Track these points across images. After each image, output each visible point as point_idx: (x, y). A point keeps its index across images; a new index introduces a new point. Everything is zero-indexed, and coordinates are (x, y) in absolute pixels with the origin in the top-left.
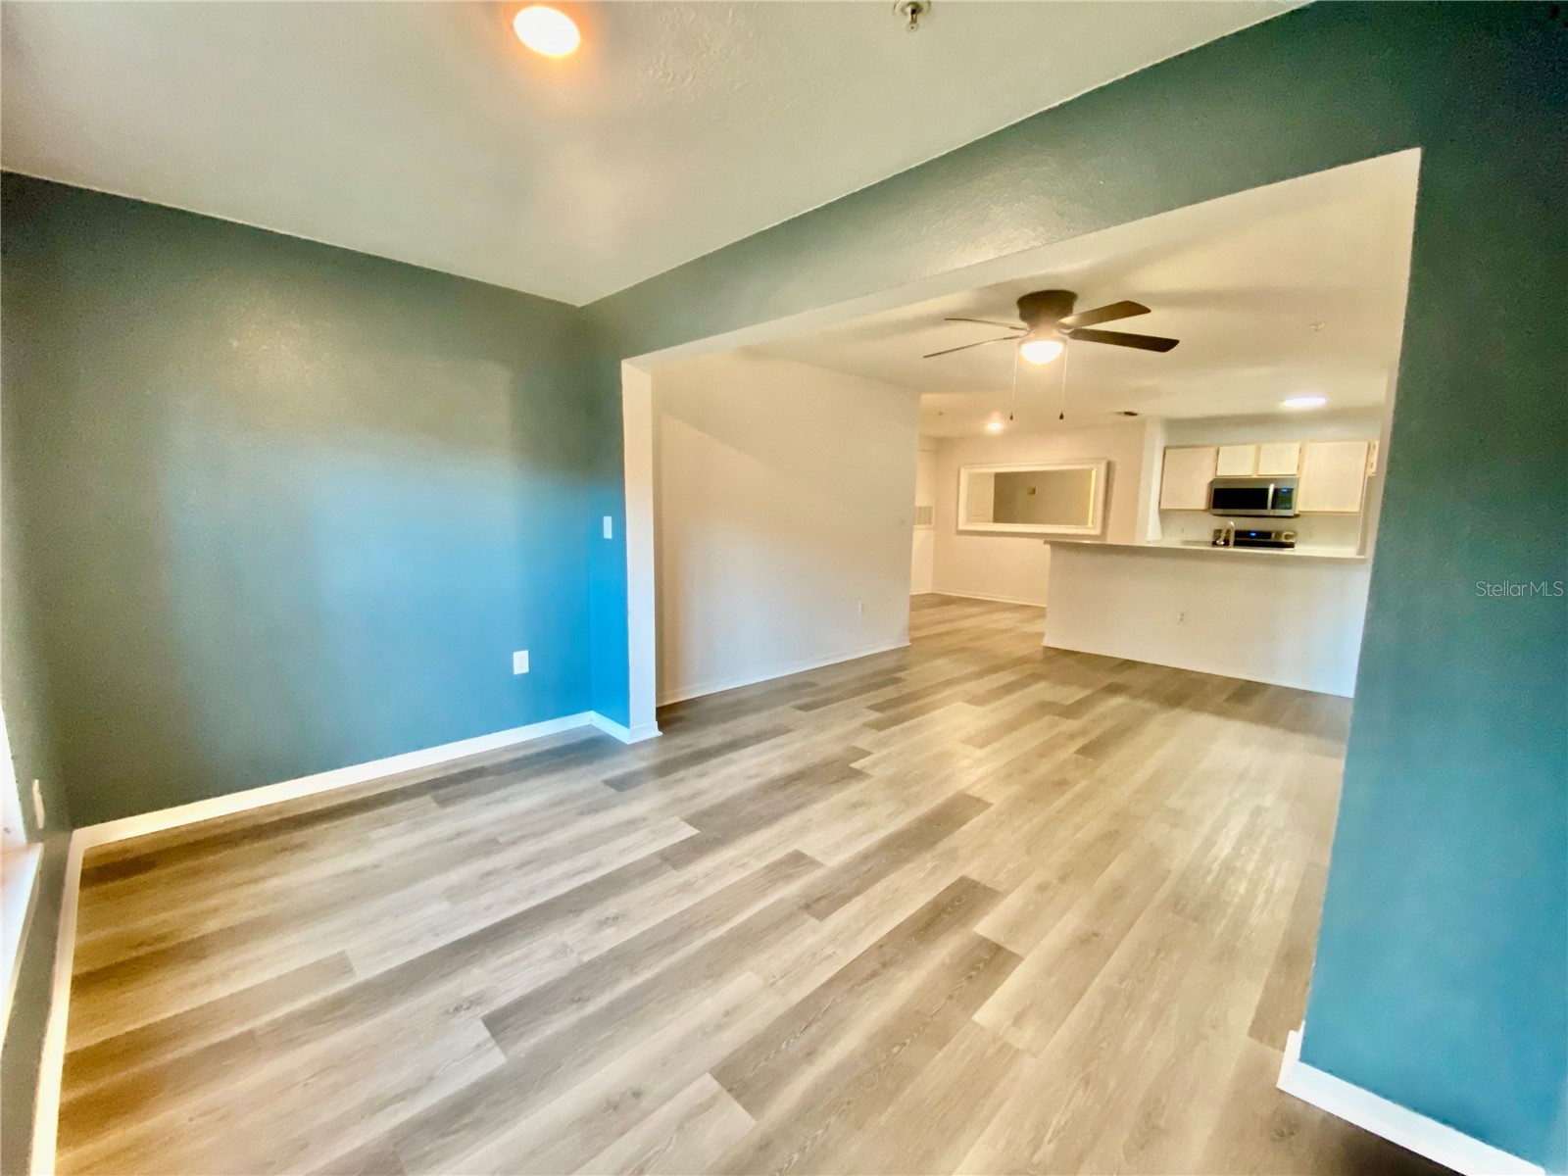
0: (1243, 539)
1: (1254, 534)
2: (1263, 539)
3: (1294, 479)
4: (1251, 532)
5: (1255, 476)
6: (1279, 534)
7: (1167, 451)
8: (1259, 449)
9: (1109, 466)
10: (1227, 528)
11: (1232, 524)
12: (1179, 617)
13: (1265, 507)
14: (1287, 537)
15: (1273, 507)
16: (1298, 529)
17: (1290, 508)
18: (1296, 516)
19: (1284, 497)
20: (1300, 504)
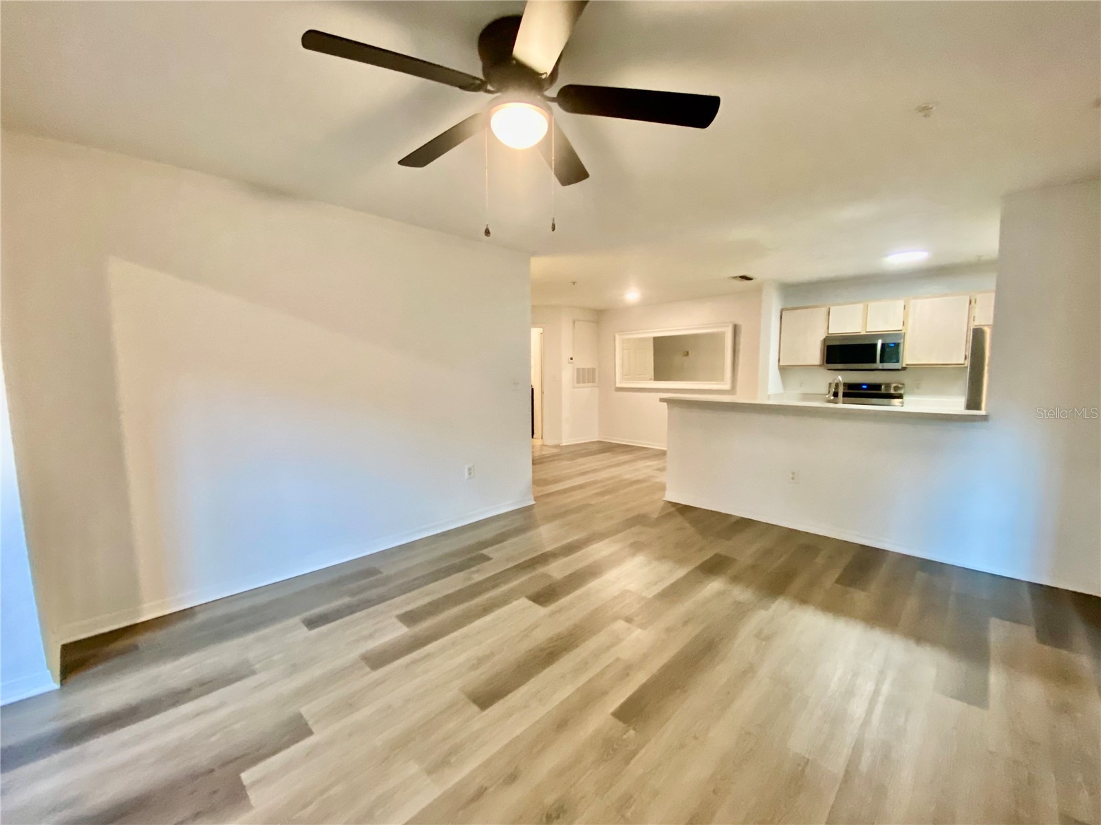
0: (854, 392)
1: (865, 387)
2: (873, 392)
3: (899, 335)
4: (862, 384)
5: (863, 333)
6: (888, 386)
7: (784, 313)
8: (866, 308)
9: (736, 330)
10: (836, 381)
11: (841, 378)
12: (791, 476)
13: (874, 361)
14: (896, 388)
15: (882, 361)
16: (906, 381)
17: (898, 361)
18: (904, 369)
19: (892, 351)
20: (909, 357)
